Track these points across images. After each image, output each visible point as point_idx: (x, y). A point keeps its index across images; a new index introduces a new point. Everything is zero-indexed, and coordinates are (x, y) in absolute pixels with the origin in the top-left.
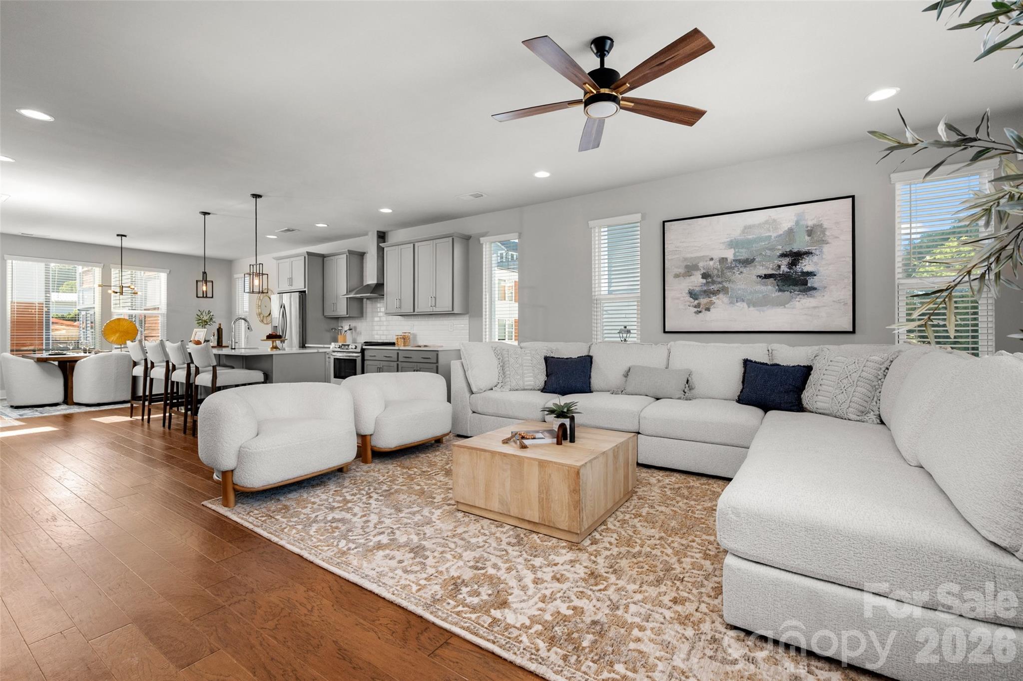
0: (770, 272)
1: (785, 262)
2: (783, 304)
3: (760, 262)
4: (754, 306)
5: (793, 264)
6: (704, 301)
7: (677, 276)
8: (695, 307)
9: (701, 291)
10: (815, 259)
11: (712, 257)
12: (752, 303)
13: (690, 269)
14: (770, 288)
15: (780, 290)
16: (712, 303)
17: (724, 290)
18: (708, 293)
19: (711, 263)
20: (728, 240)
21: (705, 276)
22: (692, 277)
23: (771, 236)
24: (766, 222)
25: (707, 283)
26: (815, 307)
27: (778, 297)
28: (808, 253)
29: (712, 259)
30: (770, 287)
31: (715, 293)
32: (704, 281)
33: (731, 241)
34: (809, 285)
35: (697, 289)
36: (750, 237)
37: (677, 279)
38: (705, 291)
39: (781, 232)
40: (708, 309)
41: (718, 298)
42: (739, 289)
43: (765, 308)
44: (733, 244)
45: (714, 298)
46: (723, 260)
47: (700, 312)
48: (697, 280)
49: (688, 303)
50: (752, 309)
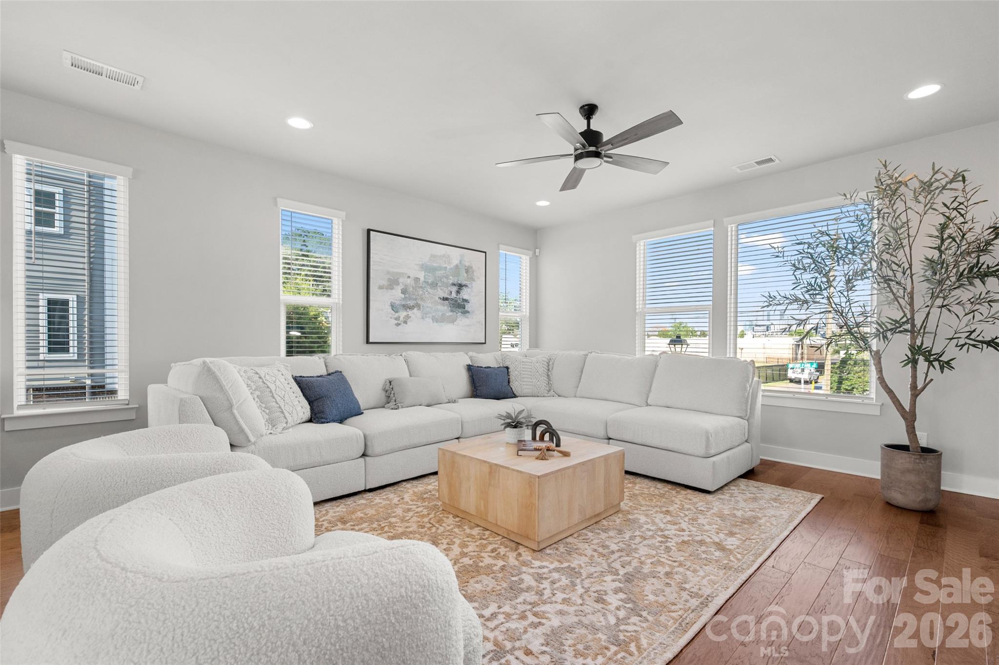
0: (446, 296)
1: (454, 289)
2: (453, 321)
3: (440, 286)
4: (437, 322)
5: (458, 292)
6: (403, 314)
7: (381, 288)
8: (396, 319)
9: (400, 305)
10: (469, 290)
11: (409, 275)
12: (435, 320)
13: (392, 283)
14: (444, 308)
15: (452, 311)
16: (408, 317)
17: (418, 306)
18: (406, 307)
19: (409, 281)
20: (421, 263)
21: (404, 292)
22: (393, 291)
23: (446, 268)
24: (444, 256)
25: (405, 298)
26: (468, 325)
27: (450, 316)
28: (466, 286)
29: (409, 277)
30: (446, 308)
31: (411, 308)
32: (403, 296)
33: (423, 265)
34: (466, 309)
35: (398, 302)
36: (434, 265)
37: (381, 290)
38: (404, 306)
39: (452, 266)
40: (405, 322)
41: (413, 313)
42: (427, 307)
43: (443, 324)
44: (425, 268)
45: (410, 312)
46: (417, 279)
47: (399, 324)
48: (396, 294)
49: (391, 316)
50: (435, 323)
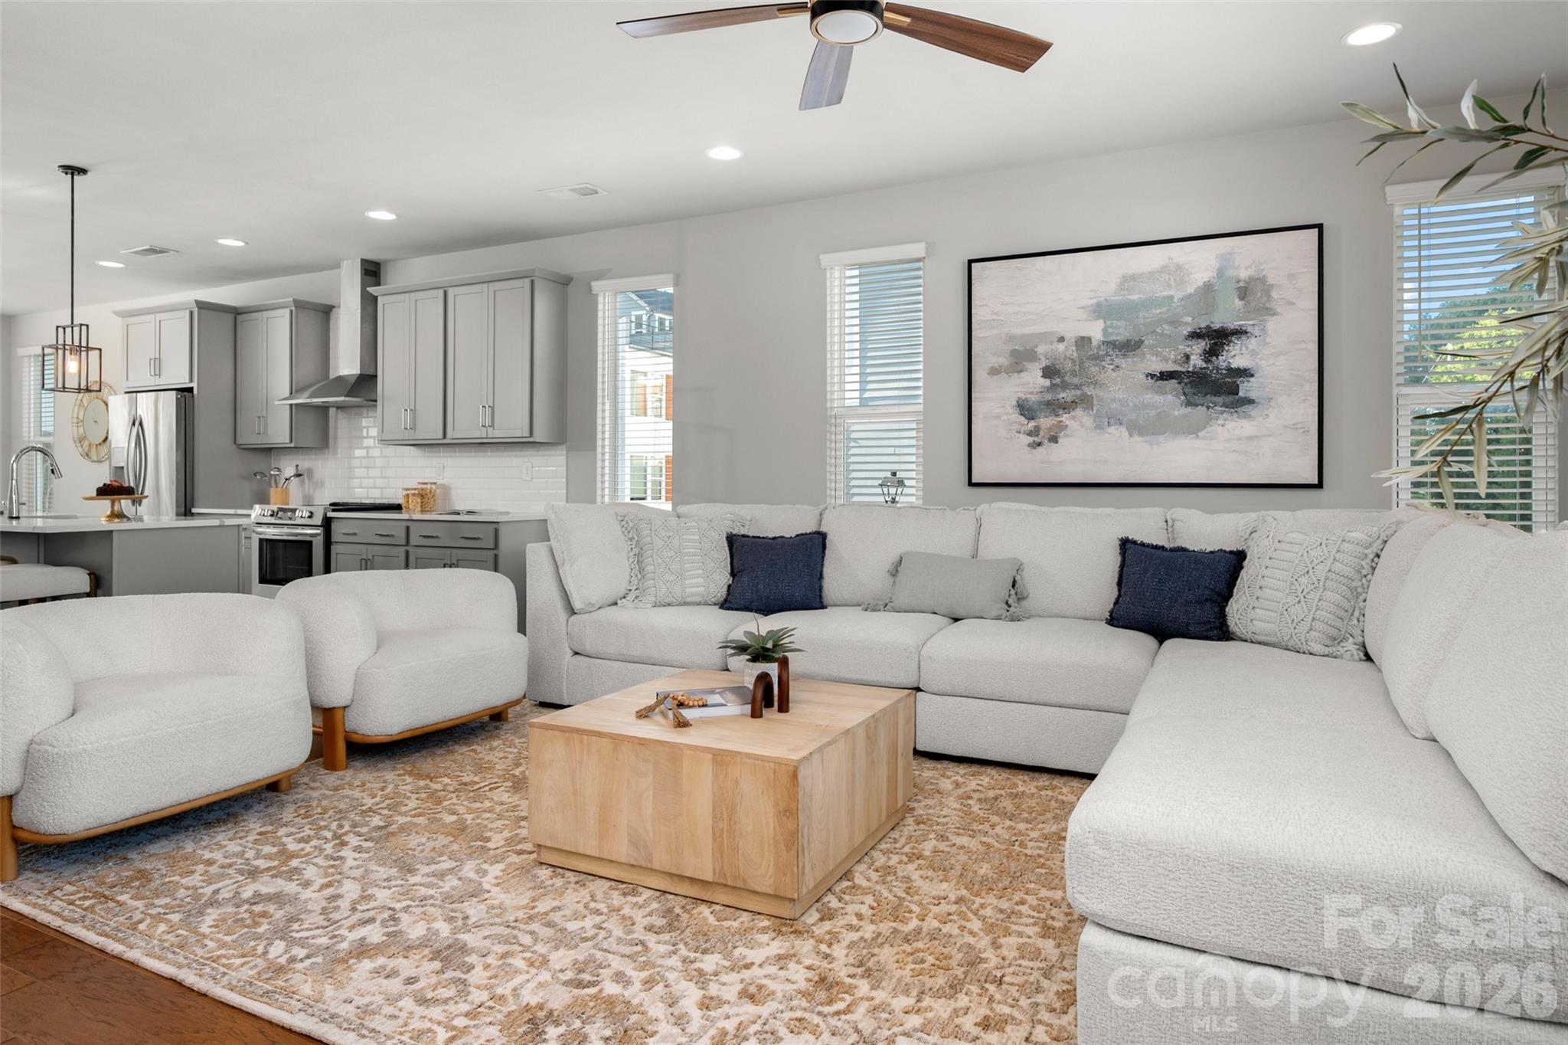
0: (1170, 367)
1: (1199, 347)
2: (1193, 430)
3: (1151, 347)
4: (1141, 434)
5: (1212, 353)
6: (1046, 422)
7: (995, 371)
8: (1030, 434)
9: (1040, 403)
10: (1253, 343)
11: (1062, 334)
12: (1137, 429)
13: (1020, 358)
14: (1169, 399)
15: (1189, 404)
16: (1061, 427)
17: (1085, 402)
18: (1055, 407)
19: (1061, 347)
20: (1093, 301)
21: (1049, 372)
22: (1023, 374)
23: (1172, 297)
24: (1164, 269)
25: (1053, 386)
26: (1251, 438)
27: (1185, 416)
28: (1240, 332)
29: (1062, 339)
30: (1170, 397)
31: (1067, 407)
32: (1047, 382)
33: (1099, 305)
34: (1241, 394)
35: (1034, 398)
36: (1134, 297)
37: (995, 377)
38: (1049, 404)
39: (1190, 290)
40: (1054, 439)
41: (1073, 418)
42: (1114, 400)
43: (1161, 438)
44: (1102, 311)
45: (1065, 418)
46: (1083, 342)
47: (1039, 444)
48: (1032, 381)
49: (1017, 427)
50: (1137, 439)
